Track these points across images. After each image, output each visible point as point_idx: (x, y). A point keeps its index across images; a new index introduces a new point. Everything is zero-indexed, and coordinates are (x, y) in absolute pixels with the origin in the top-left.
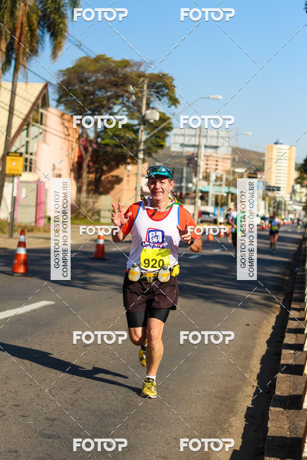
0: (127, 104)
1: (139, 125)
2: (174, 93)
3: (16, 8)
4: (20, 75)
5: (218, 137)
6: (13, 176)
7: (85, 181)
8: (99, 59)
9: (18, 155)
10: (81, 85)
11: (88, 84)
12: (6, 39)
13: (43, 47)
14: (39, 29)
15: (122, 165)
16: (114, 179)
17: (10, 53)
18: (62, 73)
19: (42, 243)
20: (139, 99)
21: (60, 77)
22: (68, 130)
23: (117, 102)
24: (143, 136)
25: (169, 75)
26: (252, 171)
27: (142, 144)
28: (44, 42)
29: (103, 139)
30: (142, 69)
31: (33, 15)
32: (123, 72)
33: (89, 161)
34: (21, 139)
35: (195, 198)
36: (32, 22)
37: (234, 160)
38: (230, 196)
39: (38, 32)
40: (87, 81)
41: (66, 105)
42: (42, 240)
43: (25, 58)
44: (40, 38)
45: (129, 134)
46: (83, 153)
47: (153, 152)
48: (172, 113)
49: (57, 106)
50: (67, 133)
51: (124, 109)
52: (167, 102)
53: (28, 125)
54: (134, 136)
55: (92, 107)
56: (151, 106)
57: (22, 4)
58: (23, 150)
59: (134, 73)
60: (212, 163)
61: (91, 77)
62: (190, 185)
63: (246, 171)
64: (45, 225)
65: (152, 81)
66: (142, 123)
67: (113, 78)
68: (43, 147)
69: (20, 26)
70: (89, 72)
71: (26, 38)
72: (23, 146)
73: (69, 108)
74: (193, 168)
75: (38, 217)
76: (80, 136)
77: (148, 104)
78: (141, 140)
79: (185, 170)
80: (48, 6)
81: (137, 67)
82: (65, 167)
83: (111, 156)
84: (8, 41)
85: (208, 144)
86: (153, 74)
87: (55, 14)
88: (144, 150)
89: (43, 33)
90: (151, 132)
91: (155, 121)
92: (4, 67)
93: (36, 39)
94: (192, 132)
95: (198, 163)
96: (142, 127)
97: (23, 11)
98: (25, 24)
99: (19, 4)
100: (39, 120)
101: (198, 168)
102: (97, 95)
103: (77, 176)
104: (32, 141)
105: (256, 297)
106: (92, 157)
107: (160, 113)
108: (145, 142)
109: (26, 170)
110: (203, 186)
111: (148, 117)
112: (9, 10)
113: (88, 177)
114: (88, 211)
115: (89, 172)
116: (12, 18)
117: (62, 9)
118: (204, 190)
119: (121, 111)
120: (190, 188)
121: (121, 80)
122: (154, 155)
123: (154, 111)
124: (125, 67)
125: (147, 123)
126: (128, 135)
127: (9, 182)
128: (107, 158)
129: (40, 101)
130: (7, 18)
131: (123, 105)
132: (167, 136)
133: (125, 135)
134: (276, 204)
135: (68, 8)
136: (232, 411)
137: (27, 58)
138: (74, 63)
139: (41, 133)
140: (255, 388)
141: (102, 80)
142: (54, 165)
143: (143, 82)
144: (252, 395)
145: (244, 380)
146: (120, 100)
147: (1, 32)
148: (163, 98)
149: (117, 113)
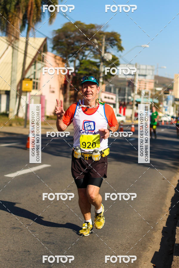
0: (93, 50)
1: (100, 62)
2: (120, 43)
4: (31, 33)
5: (146, 70)
6: (27, 92)
7: (68, 95)
8: (77, 23)
9: (29, 79)
10: (67, 39)
11: (70, 38)
12: (22, 12)
14: (42, 6)
17: (25, 20)
18: (55, 32)
20: (100, 47)
21: (54, 34)
22: (59, 65)
23: (87, 49)
25: (118, 33)
26: (166, 90)
27: (102, 74)
28: (44, 14)
29: (79, 71)
30: (102, 30)
32: (91, 31)
33: (71, 83)
34: (31, 70)
35: (132, 105)
36: (38, 2)
37: (155, 83)
38: (153, 104)
40: (70, 37)
41: (57, 50)
43: (33, 23)
46: (68, 78)
47: (109, 78)
49: (52, 51)
51: (92, 53)
52: (117, 49)
53: (35, 62)
54: (97, 69)
55: (73, 52)
56: (107, 51)
58: (32, 77)
59: (97, 32)
60: (143, 85)
61: (72, 34)
62: (130, 98)
63: (162, 90)
65: (108, 37)
66: (101, 60)
67: (85, 35)
69: (30, 4)
70: (71, 31)
71: (34, 11)
72: (32, 74)
73: (60, 52)
74: (132, 87)
77: (105, 52)
78: (101, 71)
79: (127, 89)
81: (99, 28)
82: (57, 87)
84: (24, 13)
85: (140, 74)
86: (108, 32)
88: (103, 77)
91: (109, 60)
92: (21, 29)
93: (40, 12)
95: (135, 85)
96: (102, 64)
98: (34, 3)
100: (42, 60)
101: (134, 88)
102: (76, 45)
103: (64, 92)
104: (38, 71)
105: (168, 163)
106: (72, 81)
107: (112, 55)
108: (103, 72)
109: (34, 88)
110: (137, 98)
111: (105, 58)
113: (70, 93)
115: (71, 90)
118: (138, 100)
119: (89, 54)
121: (89, 36)
122: (109, 80)
123: (109, 54)
124: (92, 28)
125: (105, 61)
127: (24, 95)
129: (42, 49)
131: (90, 51)
133: (92, 68)
136: (155, 230)
137: (35, 23)
140: (168, 216)
141: (79, 36)
142: (50, 86)
143: (102, 37)
144: (166, 220)
145: (161, 211)
146: (89, 48)
147: (19, 8)
148: (115, 46)
149: (87, 55)
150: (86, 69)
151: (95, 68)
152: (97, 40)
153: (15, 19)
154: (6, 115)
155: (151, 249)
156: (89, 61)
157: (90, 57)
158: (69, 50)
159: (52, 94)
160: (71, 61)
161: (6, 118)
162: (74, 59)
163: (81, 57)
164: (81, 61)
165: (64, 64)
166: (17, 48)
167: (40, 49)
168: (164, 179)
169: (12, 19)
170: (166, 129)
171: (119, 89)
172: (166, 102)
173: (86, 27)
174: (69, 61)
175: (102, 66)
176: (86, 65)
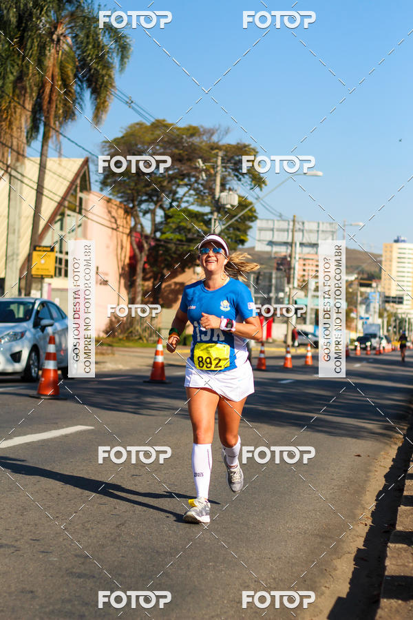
0: (196, 186)
1: (212, 213)
3: (45, 55)
4: (51, 143)
5: (318, 231)
7: (139, 289)
8: (159, 125)
9: (49, 249)
12: (31, 95)
13: (81, 108)
14: (77, 83)
15: (189, 268)
16: (178, 287)
17: (38, 116)
18: (108, 145)
20: (212, 177)
21: (105, 151)
22: (116, 221)
23: (181, 183)
24: (217, 227)
25: (251, 147)
26: (365, 276)
28: (83, 101)
29: (163, 233)
30: (215, 138)
31: (67, 65)
32: (189, 141)
33: (145, 263)
34: (53, 233)
36: (67, 75)
39: (75, 88)
41: (112, 188)
43: (57, 123)
44: (78, 97)
45: (198, 226)
46: (137, 251)
48: (256, 196)
49: (102, 190)
50: (115, 226)
51: (192, 192)
52: (249, 182)
53: (63, 214)
54: (205, 228)
55: (148, 189)
56: (228, 186)
57: (53, 51)
59: (204, 144)
60: (310, 268)
61: (147, 149)
62: (281, 295)
63: (356, 279)
65: (228, 154)
66: (215, 209)
67: (176, 151)
69: (50, 80)
70: (143, 143)
71: (59, 95)
72: (56, 242)
73: (119, 192)
74: (285, 271)
76: (133, 230)
77: (223, 186)
79: (274, 276)
80: (88, 52)
81: (208, 135)
82: (112, 272)
83: (175, 256)
84: (35, 99)
85: (305, 241)
86: (229, 145)
87: (98, 63)
89: (82, 89)
90: (227, 222)
91: (232, 206)
92: (29, 136)
93: (72, 98)
94: (284, 225)
95: (292, 266)
96: (216, 215)
97: (54, 60)
98: (58, 77)
99: (50, 50)
100: (77, 209)
101: (292, 272)
103: (129, 283)
104: (68, 235)
106: (148, 256)
107: (239, 196)
109: (60, 274)
110: (298, 296)
111: (223, 201)
112: (36, 58)
113: (143, 285)
114: (144, 330)
115: (144, 279)
116: (40, 69)
117: (106, 56)
118: (300, 301)
119: (187, 195)
120: (281, 298)
121: (186, 153)
123: (231, 192)
124: (192, 135)
125: (222, 209)
127: (36, 289)
128: (169, 259)
129: (78, 181)
130: (33, 69)
131: (189, 187)
132: (250, 227)
133: (193, 227)
134: (398, 322)
135: (115, 54)
136: (336, 552)
137: (61, 123)
138: (125, 132)
139: (80, 226)
140: (368, 527)
142: (97, 268)
143: (217, 155)
144: (365, 535)
145: (353, 517)
146: (186, 180)
147: (24, 88)
148: (244, 177)
149: (182, 198)
150: (180, 229)
151: (198, 227)
152: (204, 162)
153: (15, 112)
155: (327, 591)
156: (186, 211)
157: (187, 202)
158: (139, 187)
159: (103, 287)
160: (145, 213)
162: (152, 206)
163: (167, 202)
164: (167, 212)
165: (128, 218)
166: (19, 176)
167: (73, 183)
168: (359, 456)
169: (7, 112)
170: (365, 364)
171: (256, 277)
172: (364, 307)
173: (178, 133)
174: (140, 211)
175: (215, 219)
176: (179, 220)
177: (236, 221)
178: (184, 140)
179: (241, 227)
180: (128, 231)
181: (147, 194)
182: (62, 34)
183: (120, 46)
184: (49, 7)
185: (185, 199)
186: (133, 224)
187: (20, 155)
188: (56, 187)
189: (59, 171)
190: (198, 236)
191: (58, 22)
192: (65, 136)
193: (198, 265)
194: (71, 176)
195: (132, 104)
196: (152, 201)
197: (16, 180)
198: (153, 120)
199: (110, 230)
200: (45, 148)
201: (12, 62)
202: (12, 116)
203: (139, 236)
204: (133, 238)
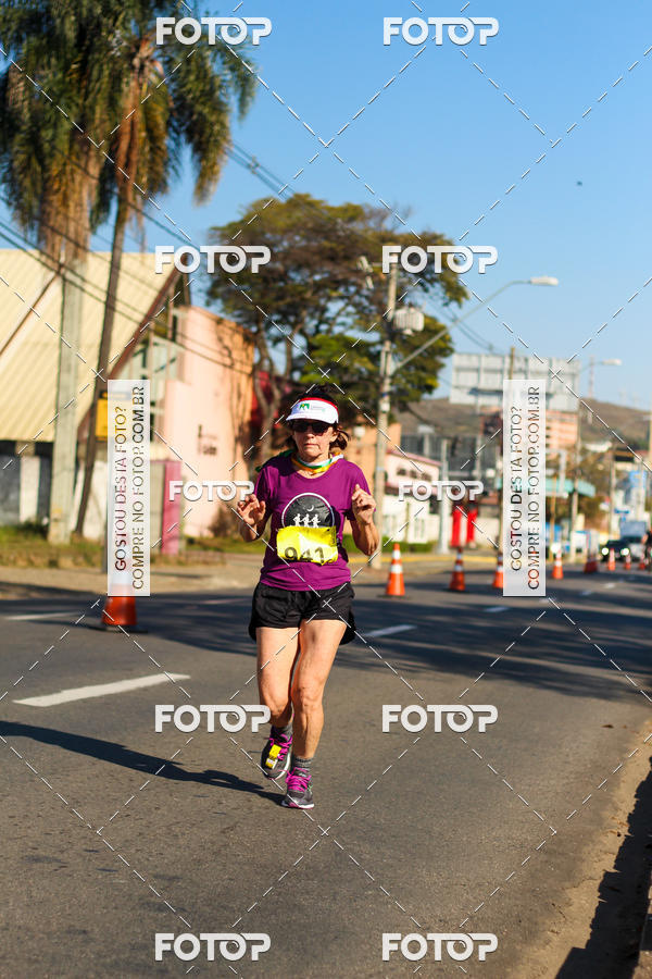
0: (357, 299)
1: (382, 342)
3: (120, 91)
4: (129, 229)
5: (550, 373)
8: (299, 202)
12: (99, 157)
13: (178, 175)
14: (170, 135)
17: (108, 186)
18: (218, 233)
19: (173, 584)
20: (382, 286)
22: (230, 356)
23: (334, 294)
24: (390, 365)
25: (446, 237)
27: (388, 381)
28: (179, 163)
29: (304, 373)
30: (388, 224)
31: (155, 106)
32: (348, 229)
33: (275, 420)
34: (131, 371)
36: (155, 121)
38: (575, 498)
39: (168, 142)
41: (225, 301)
42: (173, 579)
43: (139, 198)
44: (171, 155)
45: (360, 362)
46: (263, 402)
47: (412, 400)
48: (451, 316)
49: (208, 304)
50: (228, 361)
51: (351, 309)
52: (441, 294)
53: (146, 342)
54: (370, 366)
55: (281, 304)
56: (407, 301)
57: (133, 84)
59: (370, 233)
61: (281, 241)
62: (491, 473)
63: (610, 449)
64: (180, 553)
66: (386, 335)
67: (326, 244)
68: (178, 388)
69: (128, 129)
70: (273, 231)
71: (142, 153)
73: (235, 308)
75: (165, 537)
76: (256, 368)
77: (400, 304)
78: (385, 373)
79: (479, 442)
80: (189, 86)
81: (377, 220)
82: (224, 430)
84: (104, 160)
87: (204, 104)
88: (390, 393)
89: (178, 144)
90: (406, 356)
91: (414, 331)
92: (94, 218)
93: (162, 158)
94: (496, 363)
96: (387, 346)
97: (135, 98)
98: (140, 126)
99: (128, 83)
100: (170, 334)
102: (293, 280)
103: (249, 453)
104: (155, 375)
106: (280, 410)
107: (426, 317)
108: (393, 377)
111: (400, 323)
112: (106, 95)
115: (274, 445)
116: (112, 113)
117: (218, 93)
119: (343, 313)
120: (490, 479)
121: (342, 247)
122: (413, 406)
123: (412, 310)
124: (352, 219)
125: (397, 338)
126: (357, 365)
129: (171, 290)
130: (101, 114)
131: (346, 301)
133: (352, 365)
135: (231, 90)
136: (570, 876)
137: (145, 198)
138: (245, 213)
139: (173, 361)
140: (622, 838)
141: (305, 249)
142: (200, 428)
144: (616, 850)
145: (598, 822)
146: (341, 291)
147: (86, 144)
148: (433, 286)
149: (334, 319)
150: (331, 366)
151: (362, 365)
152: (370, 261)
153: (73, 180)
154: (38, 530)
155: (555, 938)
156: (341, 338)
157: (343, 324)
158: (267, 300)
159: (209, 458)
160: (277, 340)
161: (38, 541)
162: (287, 331)
163: (311, 324)
164: (311, 340)
165: (250, 349)
166: (78, 281)
167: (163, 292)
168: (610, 726)
169: (60, 181)
170: (621, 584)
171: (450, 443)
172: (621, 494)
173: (330, 215)
174: (269, 338)
175: (387, 353)
176: (329, 354)
177: (421, 355)
178: (338, 227)
179: (428, 364)
180: (248, 369)
181: (279, 311)
182: (147, 58)
183: (238, 76)
184: (127, 14)
185: (340, 320)
186: (256, 358)
187: (79, 248)
188: (137, 298)
189: (142, 273)
190: (361, 378)
191: (141, 39)
192: (151, 219)
193: (359, 425)
194: (160, 282)
195: (258, 169)
196: (288, 323)
197: (73, 287)
198: (290, 195)
199: (220, 368)
200: (119, 237)
201: (69, 101)
202: (67, 184)
203: (266, 377)
204: (257, 381)
